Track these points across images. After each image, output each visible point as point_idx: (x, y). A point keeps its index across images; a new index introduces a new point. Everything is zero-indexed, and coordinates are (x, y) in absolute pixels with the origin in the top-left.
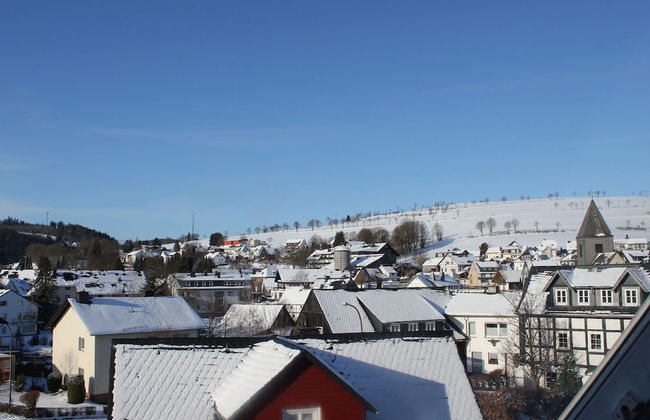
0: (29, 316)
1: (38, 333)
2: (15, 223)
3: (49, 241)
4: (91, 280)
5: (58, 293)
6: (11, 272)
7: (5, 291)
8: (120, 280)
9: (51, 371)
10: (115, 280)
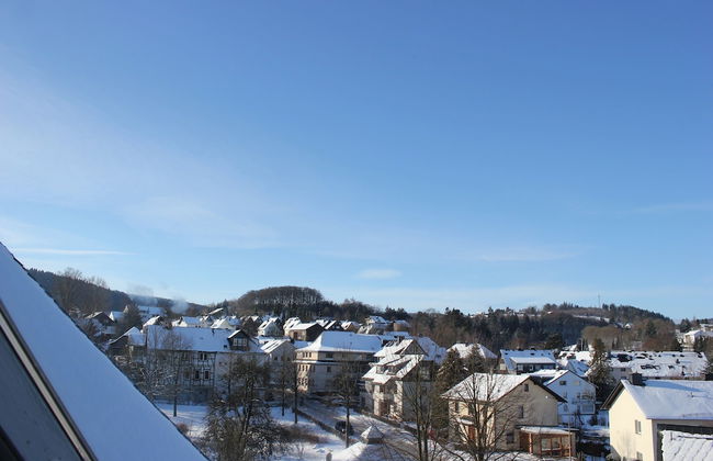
0: (586, 396)
1: (597, 413)
2: (570, 307)
3: (603, 324)
4: (646, 361)
5: (613, 374)
6: (569, 354)
7: (564, 372)
8: (678, 362)
9: (609, 452)
10: (672, 361)
